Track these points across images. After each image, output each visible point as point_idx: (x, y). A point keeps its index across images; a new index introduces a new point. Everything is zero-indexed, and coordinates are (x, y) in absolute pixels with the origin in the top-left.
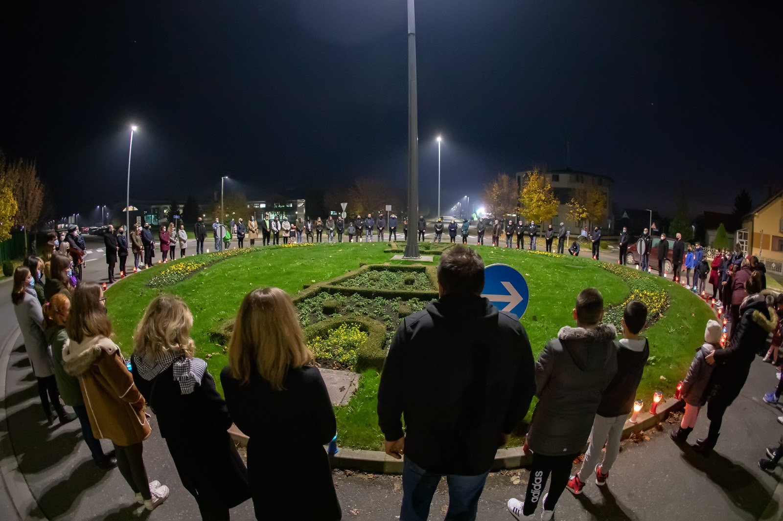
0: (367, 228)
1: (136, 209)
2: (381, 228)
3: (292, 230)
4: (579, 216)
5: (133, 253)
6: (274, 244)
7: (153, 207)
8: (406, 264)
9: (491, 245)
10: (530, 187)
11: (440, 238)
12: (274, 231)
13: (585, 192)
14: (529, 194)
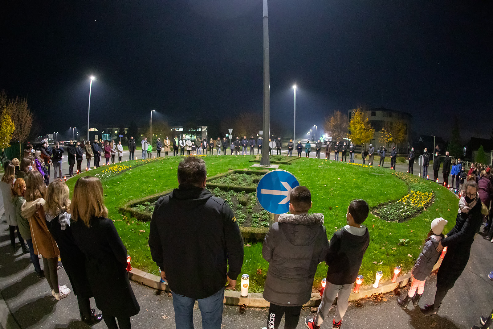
0: (243, 145)
1: (96, 130)
2: (252, 146)
3: (193, 146)
4: (387, 140)
5: (87, 159)
6: (181, 155)
7: (108, 129)
8: (259, 170)
9: (324, 159)
10: (355, 120)
11: (291, 153)
12: (181, 147)
13: (391, 124)
14: (354, 125)
